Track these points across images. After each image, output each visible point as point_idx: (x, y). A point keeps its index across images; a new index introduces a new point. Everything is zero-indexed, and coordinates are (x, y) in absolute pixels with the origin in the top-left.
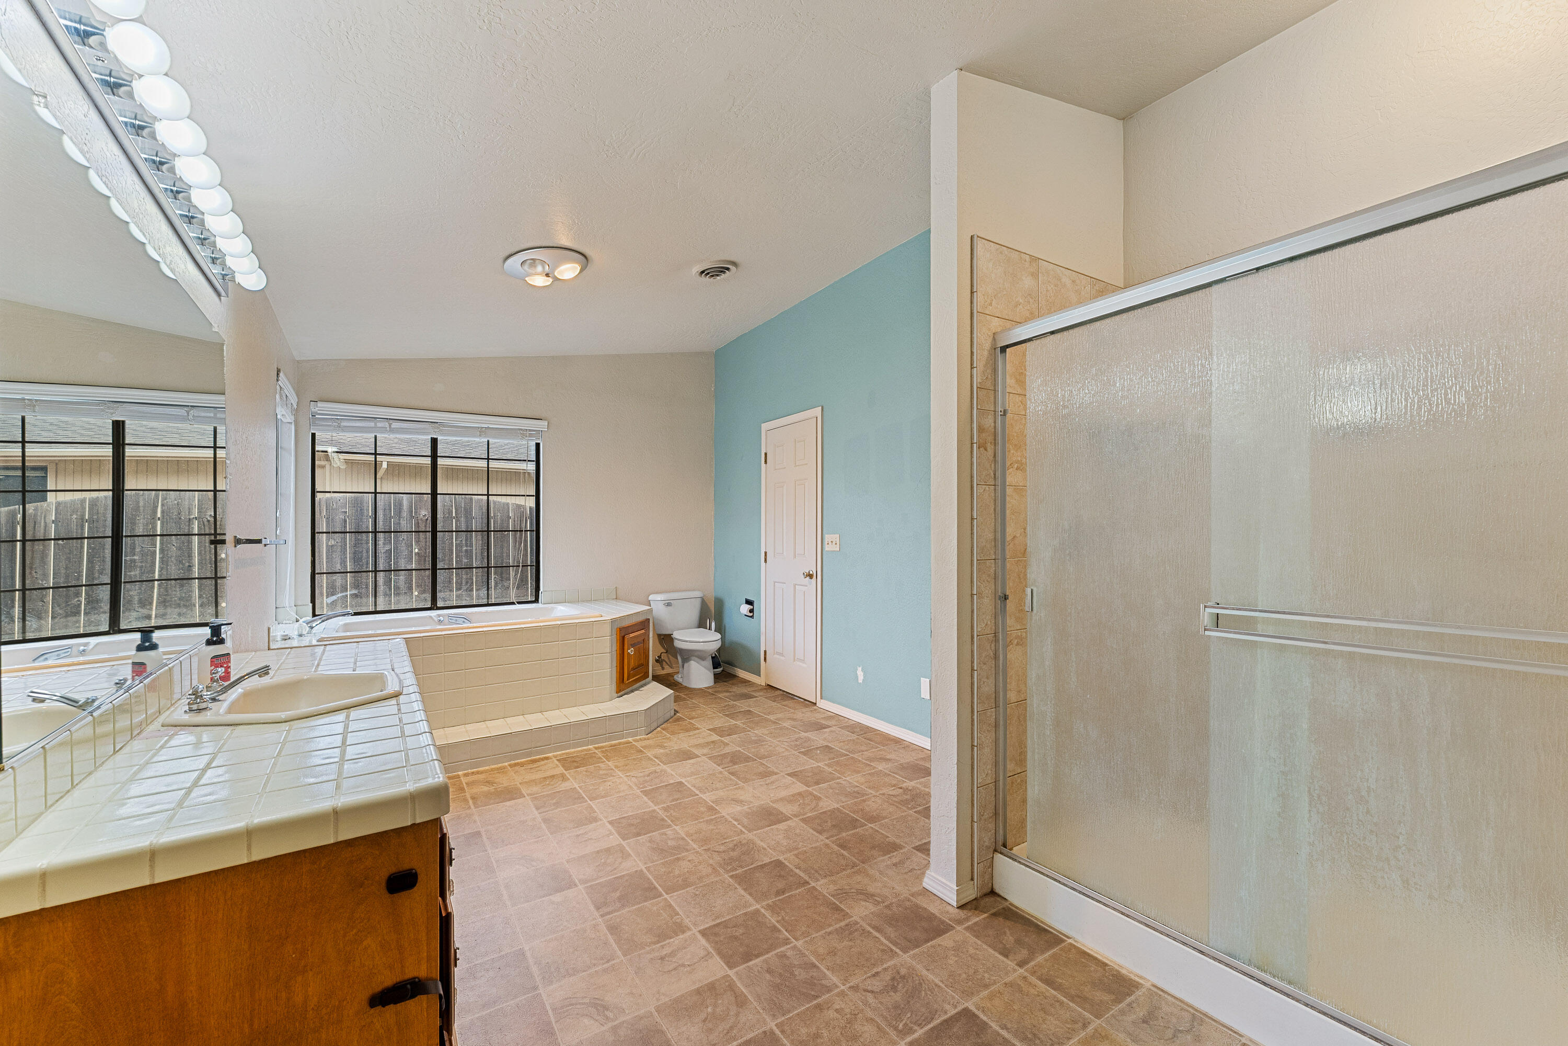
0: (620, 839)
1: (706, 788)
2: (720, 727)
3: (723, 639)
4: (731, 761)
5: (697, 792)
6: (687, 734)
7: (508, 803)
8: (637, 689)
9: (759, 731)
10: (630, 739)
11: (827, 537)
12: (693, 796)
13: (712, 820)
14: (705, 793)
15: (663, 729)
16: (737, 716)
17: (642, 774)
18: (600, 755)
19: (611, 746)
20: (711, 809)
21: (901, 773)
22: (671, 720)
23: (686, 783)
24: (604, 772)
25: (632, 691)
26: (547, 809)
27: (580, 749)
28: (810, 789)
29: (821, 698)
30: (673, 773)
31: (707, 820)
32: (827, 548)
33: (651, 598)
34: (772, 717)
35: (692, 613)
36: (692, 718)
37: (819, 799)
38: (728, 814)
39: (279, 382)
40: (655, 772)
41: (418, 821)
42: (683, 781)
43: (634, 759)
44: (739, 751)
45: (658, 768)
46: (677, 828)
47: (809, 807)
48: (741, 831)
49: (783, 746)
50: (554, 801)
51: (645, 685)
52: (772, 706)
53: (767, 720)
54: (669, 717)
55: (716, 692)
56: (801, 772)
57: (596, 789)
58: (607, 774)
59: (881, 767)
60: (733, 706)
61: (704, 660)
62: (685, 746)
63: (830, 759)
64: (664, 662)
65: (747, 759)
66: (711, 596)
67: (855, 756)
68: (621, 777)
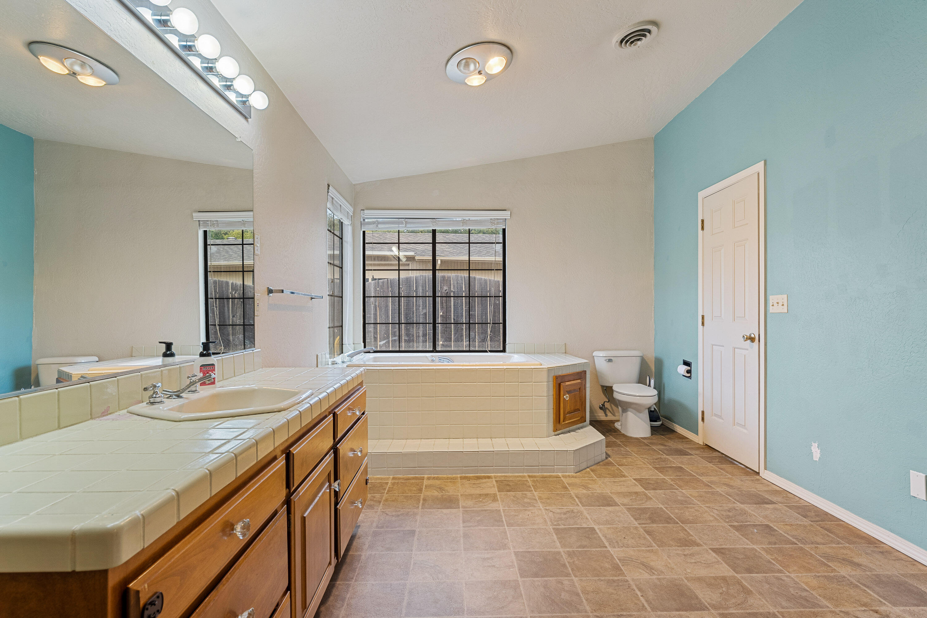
0: (518, 574)
1: (617, 542)
2: (647, 479)
3: (660, 395)
4: (650, 518)
5: (607, 544)
6: (613, 480)
7: (445, 511)
8: (574, 431)
9: (687, 492)
10: (560, 474)
11: (772, 299)
12: (601, 547)
13: (614, 581)
14: (615, 547)
15: (592, 471)
16: (667, 471)
17: (558, 511)
18: (530, 483)
19: (542, 478)
20: (616, 568)
21: (877, 589)
22: (601, 463)
23: (598, 531)
24: (528, 501)
25: (569, 432)
26: (471, 524)
27: (517, 474)
28: (738, 576)
29: (766, 469)
30: (589, 517)
31: (609, 580)
32: (771, 310)
33: (595, 354)
34: (705, 479)
35: (634, 369)
36: (622, 465)
37: (748, 592)
38: (633, 580)
39: (329, 193)
40: (572, 511)
41: (79, 569)
42: (596, 527)
43: (558, 494)
44: (661, 508)
45: (575, 509)
46: (575, 579)
47: (733, 601)
48: (643, 606)
49: (712, 514)
50: (479, 518)
51: (582, 428)
52: (707, 467)
53: (698, 480)
54: (600, 460)
55: (651, 443)
56: (729, 550)
57: (516, 515)
58: (529, 503)
59: (844, 571)
60: (665, 460)
61: (640, 413)
62: (607, 491)
63: (770, 543)
64: (607, 410)
65: (669, 520)
66: (651, 356)
67: (807, 547)
68: (540, 509)
